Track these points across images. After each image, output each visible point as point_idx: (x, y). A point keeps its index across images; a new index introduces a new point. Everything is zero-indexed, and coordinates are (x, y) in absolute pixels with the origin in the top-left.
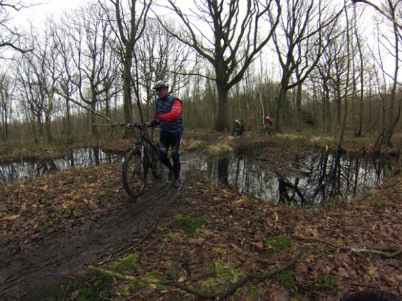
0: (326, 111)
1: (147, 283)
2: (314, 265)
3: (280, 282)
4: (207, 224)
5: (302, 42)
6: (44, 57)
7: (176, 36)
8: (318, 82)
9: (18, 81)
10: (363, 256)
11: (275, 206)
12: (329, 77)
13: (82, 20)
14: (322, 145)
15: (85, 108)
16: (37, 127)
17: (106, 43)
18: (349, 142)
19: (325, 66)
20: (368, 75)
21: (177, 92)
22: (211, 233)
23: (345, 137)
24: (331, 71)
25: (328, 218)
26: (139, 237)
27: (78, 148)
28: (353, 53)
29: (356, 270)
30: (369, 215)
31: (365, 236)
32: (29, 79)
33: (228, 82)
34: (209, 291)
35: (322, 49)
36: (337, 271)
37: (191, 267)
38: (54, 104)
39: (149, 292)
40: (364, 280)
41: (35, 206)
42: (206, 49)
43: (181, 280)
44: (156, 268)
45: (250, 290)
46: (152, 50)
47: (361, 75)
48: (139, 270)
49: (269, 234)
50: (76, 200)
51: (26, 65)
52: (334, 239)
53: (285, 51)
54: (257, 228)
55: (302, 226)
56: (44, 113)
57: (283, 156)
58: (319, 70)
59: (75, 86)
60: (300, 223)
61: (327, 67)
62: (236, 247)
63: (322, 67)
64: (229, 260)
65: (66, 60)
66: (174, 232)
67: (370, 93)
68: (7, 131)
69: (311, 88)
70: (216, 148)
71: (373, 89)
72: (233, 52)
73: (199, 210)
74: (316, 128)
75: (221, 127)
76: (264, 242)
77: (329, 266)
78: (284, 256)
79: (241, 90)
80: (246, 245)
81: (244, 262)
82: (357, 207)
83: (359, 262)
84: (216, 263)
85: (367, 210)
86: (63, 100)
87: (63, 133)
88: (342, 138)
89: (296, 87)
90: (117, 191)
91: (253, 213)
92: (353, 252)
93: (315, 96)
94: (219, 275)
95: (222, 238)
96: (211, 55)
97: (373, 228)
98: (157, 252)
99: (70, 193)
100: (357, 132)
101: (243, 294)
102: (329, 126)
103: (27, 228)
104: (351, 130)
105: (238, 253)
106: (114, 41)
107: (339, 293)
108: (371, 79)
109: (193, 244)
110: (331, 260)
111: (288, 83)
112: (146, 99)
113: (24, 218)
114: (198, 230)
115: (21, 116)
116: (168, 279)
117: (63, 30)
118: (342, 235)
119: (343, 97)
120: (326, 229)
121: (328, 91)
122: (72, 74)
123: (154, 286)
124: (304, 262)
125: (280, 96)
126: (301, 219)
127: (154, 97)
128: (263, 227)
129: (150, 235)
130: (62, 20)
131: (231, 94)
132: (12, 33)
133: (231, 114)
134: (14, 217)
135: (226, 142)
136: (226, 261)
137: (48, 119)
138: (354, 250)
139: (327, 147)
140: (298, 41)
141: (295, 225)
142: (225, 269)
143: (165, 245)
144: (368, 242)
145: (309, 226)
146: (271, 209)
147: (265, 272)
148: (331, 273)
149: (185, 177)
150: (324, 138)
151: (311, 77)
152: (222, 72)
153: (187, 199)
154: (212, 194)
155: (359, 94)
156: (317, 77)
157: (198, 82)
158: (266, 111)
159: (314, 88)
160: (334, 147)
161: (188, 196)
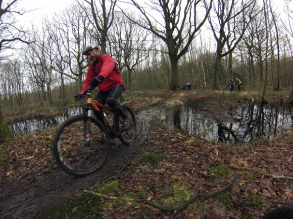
0: (251, 72)
1: (125, 202)
2: (245, 188)
3: (220, 200)
4: (167, 159)
5: (230, 21)
6: (43, 45)
7: (137, 23)
8: (244, 50)
9: (26, 64)
10: (282, 181)
11: (216, 144)
12: (252, 46)
13: (68, 17)
14: (250, 98)
15: (75, 79)
16: (42, 95)
17: (87, 32)
18: (270, 95)
19: (249, 38)
20: (282, 42)
21: (140, 63)
22: (170, 165)
23: (266, 91)
24: (254, 41)
25: (255, 152)
26: (118, 169)
27: (71, 107)
28: (270, 26)
29: (276, 192)
30: (286, 150)
31: (283, 167)
32: (34, 62)
33: (178, 54)
34: (169, 206)
35: (246, 24)
36: (262, 192)
37: (157, 189)
38: (52, 78)
39: (126, 208)
40: (282, 199)
41: (44, 149)
42: (159, 31)
43: (149, 199)
44: (131, 191)
45: (198, 206)
46: (120, 35)
47: (277, 43)
48: (119, 192)
49: (212, 165)
50: (73, 145)
51: (31, 52)
52: (260, 169)
53: (218, 28)
54: (203, 161)
55: (236, 159)
56: (46, 84)
57: (221, 107)
58: (245, 41)
59: (66, 64)
60: (234, 157)
61: (251, 38)
62: (188, 175)
63: (246, 38)
64: (183, 185)
65: (58, 46)
66: (144, 165)
67: (285, 57)
68: (21, 98)
69: (239, 55)
70: (171, 103)
71: (287, 53)
72: (180, 32)
73: (161, 149)
74: (245, 85)
75: (174, 87)
76: (208, 171)
77: (257, 189)
78: (223, 181)
79: (188, 60)
80: (195, 174)
81: (194, 185)
82: (277, 144)
83: (278, 186)
84: (174, 187)
85: (285, 147)
86: (59, 75)
87: (60, 97)
88: (264, 92)
89: (228, 55)
91: (200, 150)
92: (274, 178)
93: (242, 61)
94: (176, 195)
95: (178, 168)
96: (164, 35)
97: (289, 160)
98: (131, 179)
99: (68, 139)
100: (276, 87)
101: (193, 209)
102: (254, 83)
103: (39, 164)
104: (271, 86)
105: (190, 179)
106: (92, 30)
107: (263, 208)
108: (285, 45)
109: (157, 173)
110: (258, 184)
111: (222, 52)
113: (37, 158)
114: (161, 163)
115: (30, 88)
116: (140, 198)
117: (55, 26)
118: (266, 166)
119: (264, 61)
120: (253, 161)
121: (252, 56)
122: (64, 56)
123: (130, 203)
124: (237, 185)
125: (217, 62)
126: (235, 154)
128: (207, 160)
129: (126, 168)
130: (54, 18)
131: (180, 63)
132: (20, 31)
133: (181, 78)
134: (30, 157)
135: (178, 98)
136: (181, 185)
137: (49, 88)
138: (274, 176)
139: (253, 99)
140: (227, 20)
141: (231, 158)
142: (181, 190)
143: (138, 174)
144: (285, 170)
145: (241, 159)
146: (213, 147)
147: (209, 193)
148: (257, 194)
149: (150, 125)
150: (251, 92)
151: (239, 47)
152: (173, 47)
153: (152, 141)
154: (170, 136)
155: (276, 58)
156: (243, 47)
157: (155, 55)
158: (206, 74)
159: (241, 55)
160: (259, 99)
161: (152, 138)
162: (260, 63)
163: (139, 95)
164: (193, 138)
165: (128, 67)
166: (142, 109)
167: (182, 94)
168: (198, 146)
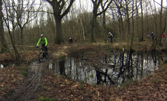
0: (121, 27)
8: (115, 10)
12: (121, 7)
14: (121, 48)
18: (136, 45)
20: (145, 3)
21: (30, 22)
23: (134, 42)
24: (122, 3)
25: (128, 91)
30: (152, 88)
33: (61, 14)
47: (141, 4)
55: (114, 98)
57: (98, 56)
58: (115, 3)
60: (112, 96)
67: (147, 14)
69: (111, 14)
70: (57, 54)
71: (149, 12)
74: (116, 38)
75: (59, 41)
79: (69, 18)
82: (144, 84)
88: (132, 43)
89: (102, 14)
90: (3, 86)
91: (84, 92)
93: (114, 18)
97: (155, 96)
100: (141, 39)
102: (124, 36)
104: (137, 37)
108: (146, 6)
111: (97, 12)
112: (12, 28)
119: (130, 18)
120: (128, 98)
121: (121, 15)
125: (93, 20)
127: (17, 26)
131: (63, 22)
133: (64, 33)
135: (63, 50)
139: (123, 49)
141: (109, 98)
145: (118, 98)
146: (94, 89)
149: (41, 74)
150: (121, 43)
151: (110, 7)
152: (57, 9)
153: (45, 87)
154: (59, 83)
155: (140, 15)
156: (114, 7)
157: (42, 16)
158: (84, 30)
159: (113, 14)
160: (128, 49)
161: (45, 85)
162: (128, 20)
163: (30, 49)
164: (77, 83)
165: (20, 26)
166: (33, 60)
167: (65, 47)
168: (83, 89)
